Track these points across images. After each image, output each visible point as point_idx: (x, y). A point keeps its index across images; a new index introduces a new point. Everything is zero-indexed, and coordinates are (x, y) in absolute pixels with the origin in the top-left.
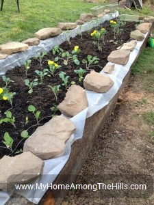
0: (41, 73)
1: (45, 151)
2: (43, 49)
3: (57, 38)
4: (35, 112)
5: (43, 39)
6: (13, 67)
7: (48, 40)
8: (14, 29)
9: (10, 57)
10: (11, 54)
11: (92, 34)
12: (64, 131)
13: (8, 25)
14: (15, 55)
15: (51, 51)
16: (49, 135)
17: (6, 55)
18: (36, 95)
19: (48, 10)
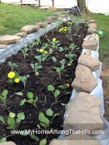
2: (29, 41)
3: (37, 33)
6: (10, 55)
7: (32, 34)
10: (8, 45)
11: (60, 31)
12: (94, 106)
14: (12, 45)
16: (83, 111)
19: (20, 15)
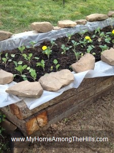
0: (76, 43)
1: (48, 86)
2: (88, 28)
3: (102, 22)
4: (57, 64)
5: (91, 21)
6: (62, 37)
7: (94, 23)
8: (76, 12)
9: (62, 29)
12: (65, 79)
13: (73, 9)
15: (94, 31)
17: (60, 28)
18: (66, 56)
